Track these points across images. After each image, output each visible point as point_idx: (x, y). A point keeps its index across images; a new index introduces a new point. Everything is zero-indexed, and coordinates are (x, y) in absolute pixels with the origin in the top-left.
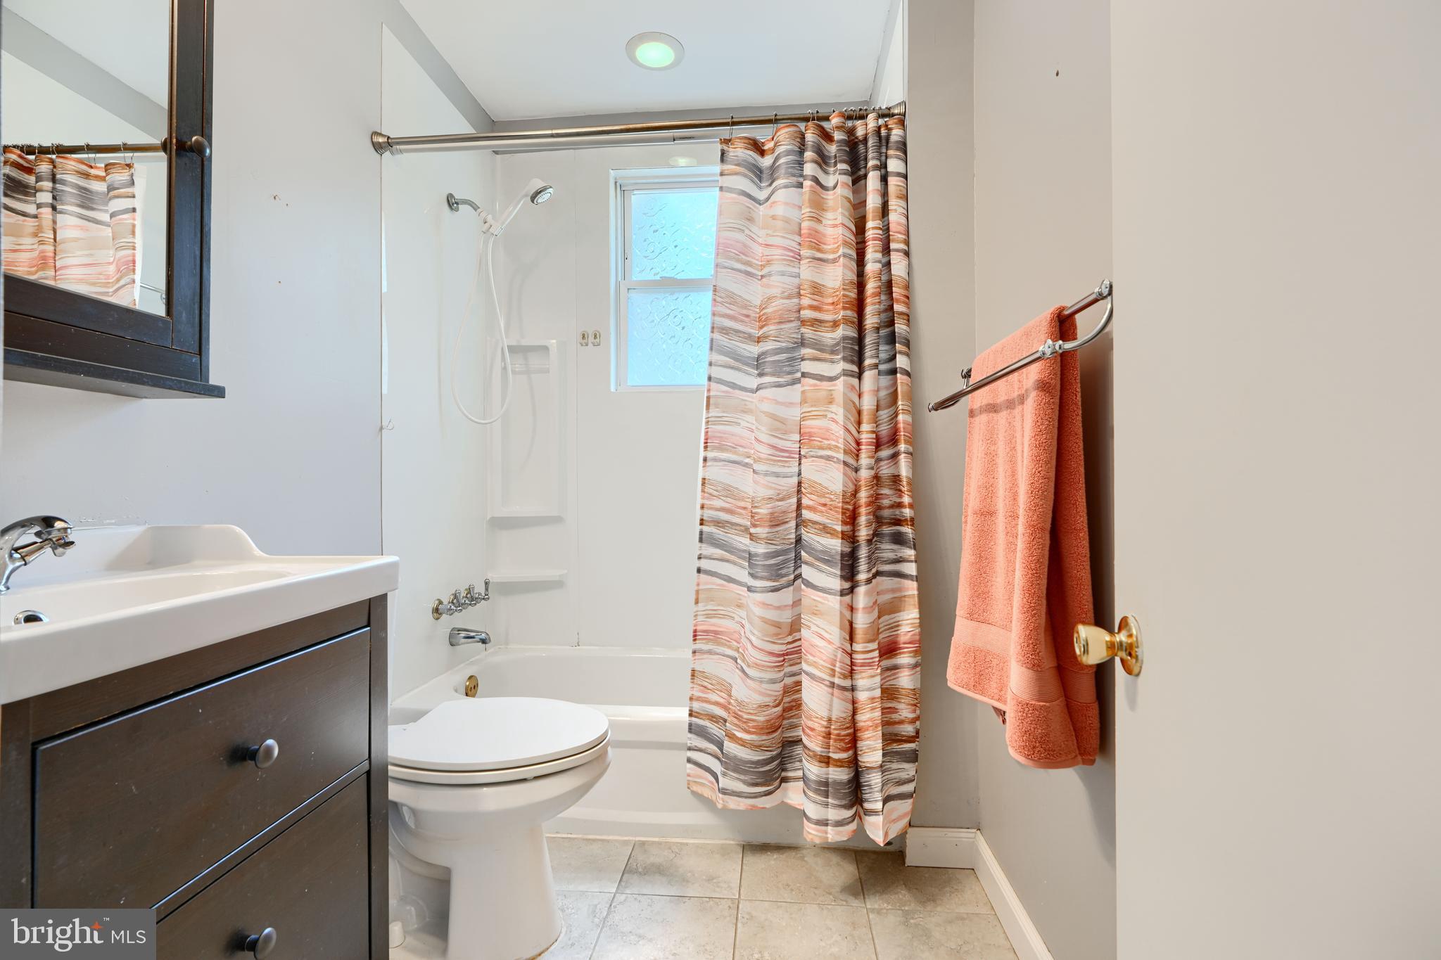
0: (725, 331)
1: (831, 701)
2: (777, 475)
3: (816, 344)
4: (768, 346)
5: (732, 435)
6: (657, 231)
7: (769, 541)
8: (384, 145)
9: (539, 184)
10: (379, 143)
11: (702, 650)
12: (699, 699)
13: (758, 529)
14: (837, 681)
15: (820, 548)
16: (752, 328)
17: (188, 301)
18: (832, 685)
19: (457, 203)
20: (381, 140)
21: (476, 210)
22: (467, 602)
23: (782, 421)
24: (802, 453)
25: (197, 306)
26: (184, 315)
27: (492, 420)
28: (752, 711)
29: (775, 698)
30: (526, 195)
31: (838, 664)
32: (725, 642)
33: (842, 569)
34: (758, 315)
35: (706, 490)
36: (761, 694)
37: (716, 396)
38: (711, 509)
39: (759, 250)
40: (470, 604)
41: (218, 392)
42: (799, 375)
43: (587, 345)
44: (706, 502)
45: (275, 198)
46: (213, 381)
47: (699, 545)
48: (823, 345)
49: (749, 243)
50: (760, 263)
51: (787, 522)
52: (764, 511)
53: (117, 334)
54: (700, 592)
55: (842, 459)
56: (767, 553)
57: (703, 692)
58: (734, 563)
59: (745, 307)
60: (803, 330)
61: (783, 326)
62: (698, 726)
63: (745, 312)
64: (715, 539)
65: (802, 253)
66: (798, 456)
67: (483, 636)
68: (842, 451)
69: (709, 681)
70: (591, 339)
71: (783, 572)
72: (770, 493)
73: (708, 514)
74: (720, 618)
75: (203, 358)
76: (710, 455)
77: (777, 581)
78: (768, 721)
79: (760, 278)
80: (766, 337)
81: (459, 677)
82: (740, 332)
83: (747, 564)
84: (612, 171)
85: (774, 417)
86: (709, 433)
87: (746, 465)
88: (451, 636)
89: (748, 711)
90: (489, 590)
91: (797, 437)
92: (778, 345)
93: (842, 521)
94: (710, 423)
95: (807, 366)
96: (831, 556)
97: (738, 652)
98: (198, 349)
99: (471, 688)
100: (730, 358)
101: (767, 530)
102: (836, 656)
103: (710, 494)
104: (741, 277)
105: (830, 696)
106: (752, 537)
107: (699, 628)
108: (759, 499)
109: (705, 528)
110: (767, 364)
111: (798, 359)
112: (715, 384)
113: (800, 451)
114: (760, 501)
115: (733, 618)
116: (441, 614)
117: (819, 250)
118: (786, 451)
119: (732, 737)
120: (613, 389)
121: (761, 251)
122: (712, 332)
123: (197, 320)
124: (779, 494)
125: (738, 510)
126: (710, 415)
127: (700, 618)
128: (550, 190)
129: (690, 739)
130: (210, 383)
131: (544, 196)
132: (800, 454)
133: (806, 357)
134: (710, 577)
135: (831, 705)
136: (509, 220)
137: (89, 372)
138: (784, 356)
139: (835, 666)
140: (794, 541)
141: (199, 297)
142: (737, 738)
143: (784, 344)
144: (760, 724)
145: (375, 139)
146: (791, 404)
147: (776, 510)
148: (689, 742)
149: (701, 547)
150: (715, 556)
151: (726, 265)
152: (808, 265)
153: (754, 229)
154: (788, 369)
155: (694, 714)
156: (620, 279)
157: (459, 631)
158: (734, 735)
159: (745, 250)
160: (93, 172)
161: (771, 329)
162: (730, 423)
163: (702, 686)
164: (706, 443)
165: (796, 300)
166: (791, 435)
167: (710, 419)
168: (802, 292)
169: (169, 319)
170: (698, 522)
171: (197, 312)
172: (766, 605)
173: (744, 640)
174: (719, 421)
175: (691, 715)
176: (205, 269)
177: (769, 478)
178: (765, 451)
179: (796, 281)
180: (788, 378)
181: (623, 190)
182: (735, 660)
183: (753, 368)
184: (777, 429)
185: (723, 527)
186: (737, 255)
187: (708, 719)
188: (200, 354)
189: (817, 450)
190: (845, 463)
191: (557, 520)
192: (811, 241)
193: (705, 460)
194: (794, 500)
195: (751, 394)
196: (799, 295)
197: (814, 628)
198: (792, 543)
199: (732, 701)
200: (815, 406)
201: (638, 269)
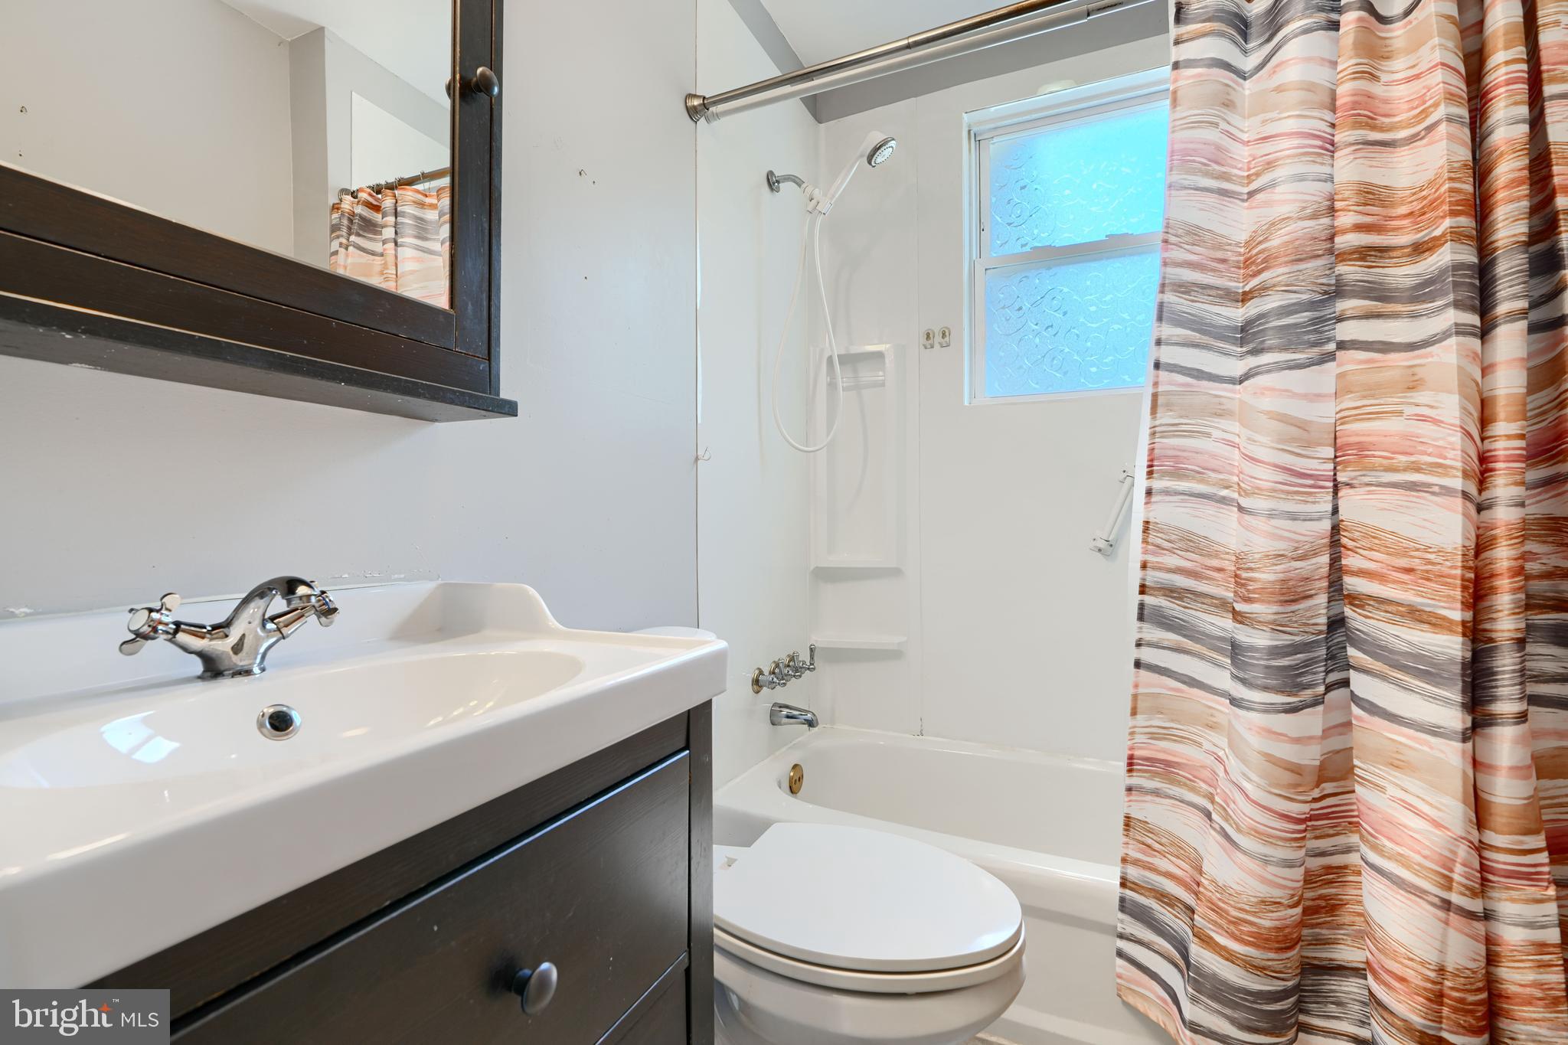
0: (1184, 288)
1: (1445, 935)
2: (1293, 517)
3: (1375, 289)
4: (1271, 302)
5: (1197, 453)
6: (1025, 187)
7: (1277, 627)
8: (699, 108)
9: (877, 137)
10: (695, 107)
11: (1144, 788)
12: (1136, 862)
13: (1253, 605)
14: (1455, 898)
15: (1405, 648)
16: (1231, 279)
17: (474, 289)
18: (1447, 905)
19: (778, 182)
20: (696, 102)
21: (800, 186)
22: (790, 672)
23: (1302, 425)
24: (1339, 479)
25: (485, 296)
26: (470, 307)
27: (817, 448)
28: (1247, 908)
29: (1292, 892)
30: (862, 156)
31: (1459, 868)
32: (1184, 780)
33: (1464, 692)
34: (1242, 258)
35: (1150, 540)
36: (1264, 881)
37: (1168, 393)
38: (1160, 569)
39: (1242, 154)
40: (794, 676)
41: (509, 409)
42: (1332, 346)
43: (932, 347)
44: (1150, 558)
45: (580, 173)
46: (505, 394)
47: (1139, 624)
48: (1389, 290)
49: (1226, 142)
50: (1246, 174)
51: (1311, 596)
52: (1266, 576)
53: (390, 331)
54: (1139, 697)
55: (1460, 488)
56: (1276, 647)
57: (1144, 853)
58: (1201, 657)
59: (1219, 247)
60: (1342, 269)
61: (1302, 266)
62: (1135, 903)
63: (1219, 255)
64: (1164, 617)
65: (1336, 139)
66: (1331, 484)
67: (809, 716)
68: (1460, 474)
69: (1155, 838)
70: (938, 339)
71: (1305, 679)
72: (1281, 546)
73: (1153, 577)
74: (1175, 740)
75: (493, 364)
76: (1157, 484)
77: (1295, 695)
78: (1278, 929)
79: (1246, 197)
80: (1266, 289)
81: (782, 769)
82: (1211, 287)
83: (1229, 662)
84: (965, 115)
85: (1283, 419)
86: (1156, 451)
87: (1224, 501)
88: (772, 714)
89: (1239, 906)
90: (815, 658)
91: (1329, 452)
92: (1293, 298)
93: (1462, 603)
94: (1157, 435)
95: (1346, 331)
96: (1433, 665)
97: (1213, 802)
98: (486, 352)
99: (796, 781)
100: (1193, 330)
101: (1275, 608)
102: (1455, 853)
103: (1158, 546)
104: (1212, 199)
105: (1443, 925)
106: (1238, 617)
107: (1137, 753)
108: (1257, 556)
109: (1148, 600)
110: (1270, 332)
111: (1330, 319)
112: (1167, 373)
113: (1335, 475)
114: (1260, 559)
115: (1200, 745)
116: (761, 687)
117: (1374, 128)
118: (1309, 476)
119: (1206, 941)
120: (966, 403)
121: (1246, 154)
122: (1162, 292)
123: (485, 313)
124: (1296, 549)
125: (1208, 572)
126: (1157, 423)
127: (1139, 738)
128: (893, 143)
129: (1122, 921)
130: (502, 396)
131: (884, 153)
132: (1335, 480)
133: (1349, 314)
134: (1157, 676)
135: (1443, 942)
136: (839, 193)
137: (351, 379)
138: (1304, 317)
139: (1451, 870)
140: (1325, 628)
141: (487, 284)
142: (1217, 944)
143: (1304, 297)
144: (1263, 931)
145: (689, 104)
146: (1318, 397)
147: (1292, 575)
148: (1119, 925)
149: (1141, 628)
150: (1166, 644)
151: (1186, 183)
152: (1352, 157)
153: (1235, 119)
154: (1312, 337)
155: (1128, 884)
156: (974, 258)
157: (780, 707)
158: (1211, 938)
159: (1218, 155)
160: (428, 200)
161: (1276, 274)
162: (1191, 434)
163: (1144, 844)
164: (1150, 466)
165: (1326, 221)
166: (1319, 449)
167: (1157, 429)
168: (1338, 205)
169: (452, 312)
170: (1137, 589)
171: (485, 303)
172: (1270, 733)
173: (1223, 784)
174: (1175, 431)
175: (1123, 885)
176: (494, 248)
177: (1276, 520)
178: (1266, 476)
179: (1327, 187)
180: (1314, 353)
181: (976, 139)
182: (1208, 815)
183: (1234, 344)
184: (1293, 440)
185: (1181, 599)
186: (1205, 165)
187: (1155, 897)
188: (489, 360)
189: (1383, 474)
190: (1465, 495)
191: (896, 572)
192: (1359, 115)
193: (1149, 493)
194: (1325, 559)
195: (1230, 386)
196: (1332, 211)
197: (1392, 790)
198: (1320, 632)
199: (1203, 880)
200: (1373, 396)
201: (999, 242)
